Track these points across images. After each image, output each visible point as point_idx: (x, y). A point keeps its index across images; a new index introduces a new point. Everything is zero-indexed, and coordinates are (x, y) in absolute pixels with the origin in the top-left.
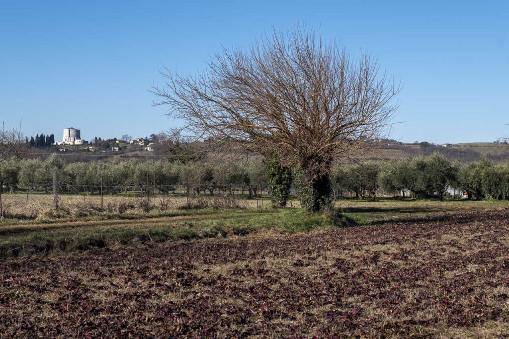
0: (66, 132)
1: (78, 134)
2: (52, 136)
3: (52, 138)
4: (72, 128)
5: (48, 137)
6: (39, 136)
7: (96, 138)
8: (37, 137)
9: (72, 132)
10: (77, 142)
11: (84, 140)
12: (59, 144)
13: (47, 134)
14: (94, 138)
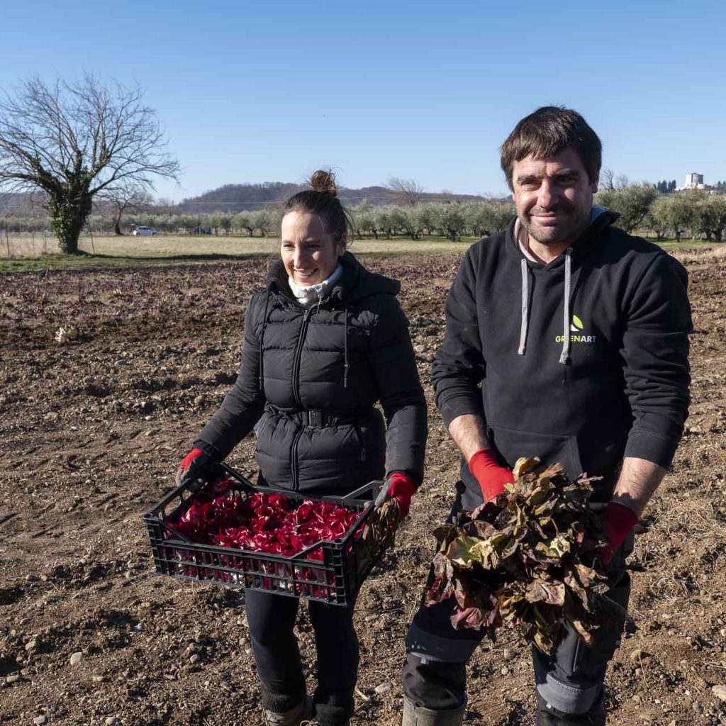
0: (689, 177)
1: (700, 179)
2: (674, 182)
3: (673, 185)
4: (695, 174)
5: (670, 183)
6: (662, 182)
7: (719, 183)
8: (659, 184)
9: (695, 178)
10: (700, 186)
11: (706, 185)
12: (682, 189)
13: (669, 180)
14: (717, 182)
